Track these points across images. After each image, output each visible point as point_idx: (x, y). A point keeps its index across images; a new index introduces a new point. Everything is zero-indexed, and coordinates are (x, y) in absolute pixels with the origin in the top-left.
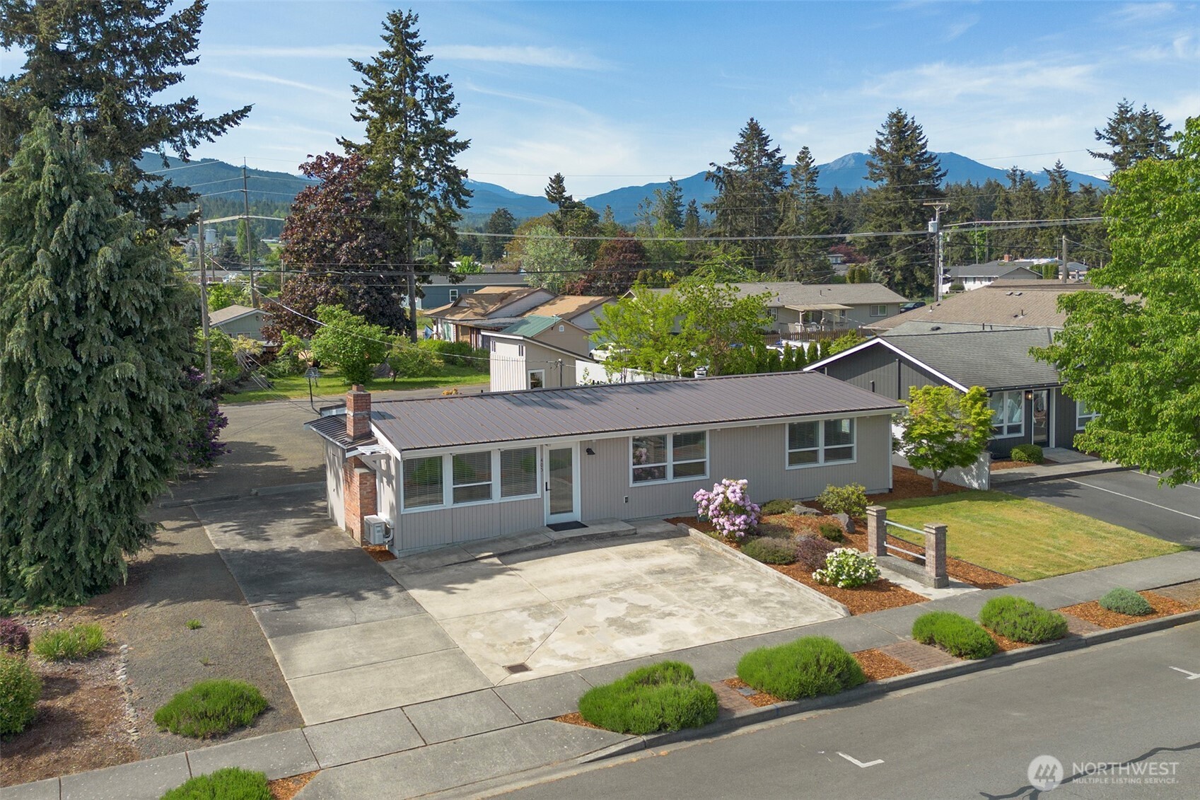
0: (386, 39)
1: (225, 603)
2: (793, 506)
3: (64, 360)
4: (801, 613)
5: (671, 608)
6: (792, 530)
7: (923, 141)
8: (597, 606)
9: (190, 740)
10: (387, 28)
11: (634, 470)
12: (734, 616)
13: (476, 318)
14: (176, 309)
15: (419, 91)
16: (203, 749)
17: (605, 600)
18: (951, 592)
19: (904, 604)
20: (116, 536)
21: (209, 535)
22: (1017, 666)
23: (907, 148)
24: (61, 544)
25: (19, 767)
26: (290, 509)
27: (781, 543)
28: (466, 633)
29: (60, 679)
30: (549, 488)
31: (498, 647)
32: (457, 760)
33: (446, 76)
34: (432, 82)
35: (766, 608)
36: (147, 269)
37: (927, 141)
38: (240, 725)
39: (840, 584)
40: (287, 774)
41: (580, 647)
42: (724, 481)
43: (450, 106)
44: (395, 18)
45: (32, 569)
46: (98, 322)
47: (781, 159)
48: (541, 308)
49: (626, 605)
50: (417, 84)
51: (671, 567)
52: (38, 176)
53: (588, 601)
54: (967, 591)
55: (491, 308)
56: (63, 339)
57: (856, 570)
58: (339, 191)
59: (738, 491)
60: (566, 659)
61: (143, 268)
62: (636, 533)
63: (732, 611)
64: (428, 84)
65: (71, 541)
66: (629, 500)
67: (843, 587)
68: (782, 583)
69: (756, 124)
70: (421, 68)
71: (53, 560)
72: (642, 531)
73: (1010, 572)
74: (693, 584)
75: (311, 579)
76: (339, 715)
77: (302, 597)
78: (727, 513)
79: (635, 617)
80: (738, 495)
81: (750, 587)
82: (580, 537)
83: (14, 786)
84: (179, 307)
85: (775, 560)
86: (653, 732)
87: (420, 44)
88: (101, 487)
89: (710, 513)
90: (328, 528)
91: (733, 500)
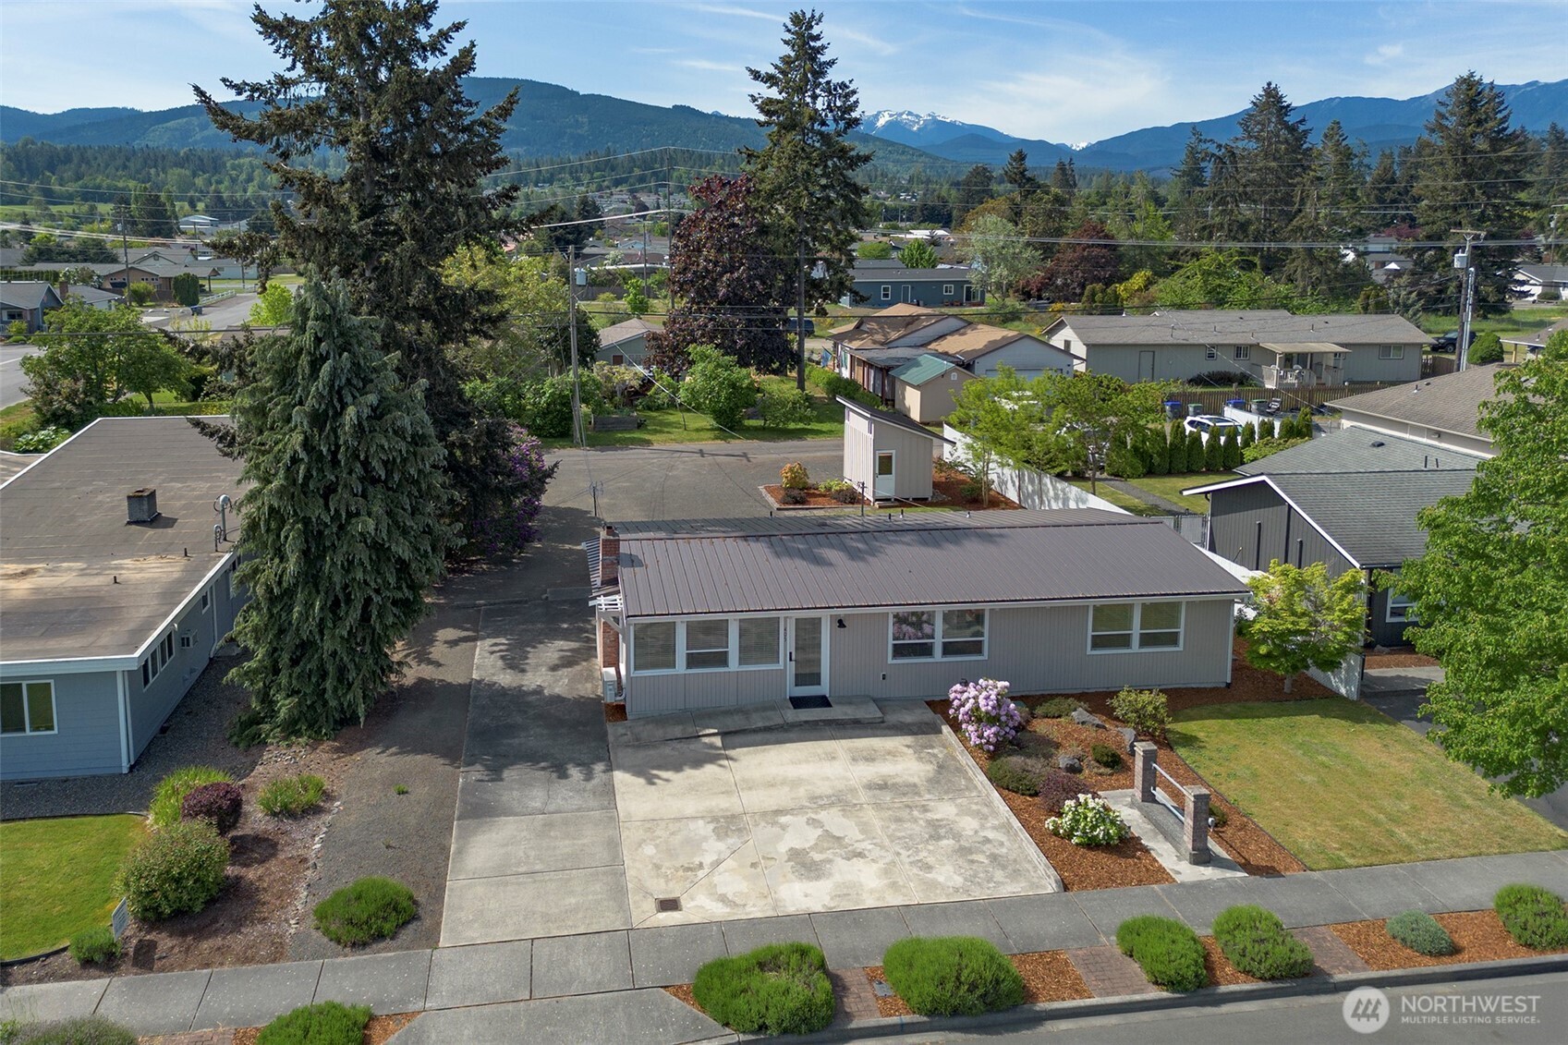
0: (786, 42)
1: (442, 761)
2: (1075, 710)
3: (316, 511)
4: (1006, 877)
5: (867, 845)
6: (1058, 746)
7: (1505, 113)
8: (790, 829)
9: (333, 944)
10: (789, 31)
11: (895, 645)
12: (929, 868)
13: (875, 346)
14: (423, 460)
15: (820, 99)
16: (340, 959)
17: (802, 819)
18: (1208, 873)
19: (1140, 882)
20: (360, 677)
21: (476, 656)
22: (1226, 1008)
23: (1479, 123)
24: (314, 680)
25: (188, 949)
26: (565, 626)
27: (1035, 765)
28: (640, 846)
29: (267, 839)
30: (793, 657)
31: (663, 870)
32: (550, 1025)
33: (851, 82)
34: (835, 89)
35: (972, 862)
36: (393, 423)
37: (1510, 113)
38: (380, 936)
39: (1075, 840)
40: (393, 1010)
41: (743, 886)
42: (981, 681)
43: (854, 115)
44: (797, 19)
45: (287, 702)
46: (350, 473)
47: (1306, 132)
48: (949, 338)
49: (820, 832)
50: (818, 91)
51: (898, 780)
52: (303, 330)
53: (783, 820)
54: (1229, 874)
55: (894, 335)
56: (318, 489)
57: (1094, 828)
58: (724, 218)
59: (993, 697)
60: (723, 901)
61: (390, 422)
62: (883, 722)
63: (931, 860)
64: (830, 93)
65: (324, 676)
66: (887, 677)
67: (1077, 844)
68: (1006, 827)
69: (1275, 89)
70: (822, 73)
71: (305, 694)
72: (892, 718)
73: (1302, 851)
74: (908, 810)
75: (533, 738)
76: (473, 939)
77: (512, 765)
78: (979, 720)
79: (821, 852)
80: (991, 703)
81: (968, 825)
82: (816, 723)
83: (176, 973)
84: (426, 458)
85: (1018, 788)
86: (752, 1033)
87: (823, 47)
88: (345, 634)
89: (960, 717)
90: (585, 660)
91: (983, 709)
